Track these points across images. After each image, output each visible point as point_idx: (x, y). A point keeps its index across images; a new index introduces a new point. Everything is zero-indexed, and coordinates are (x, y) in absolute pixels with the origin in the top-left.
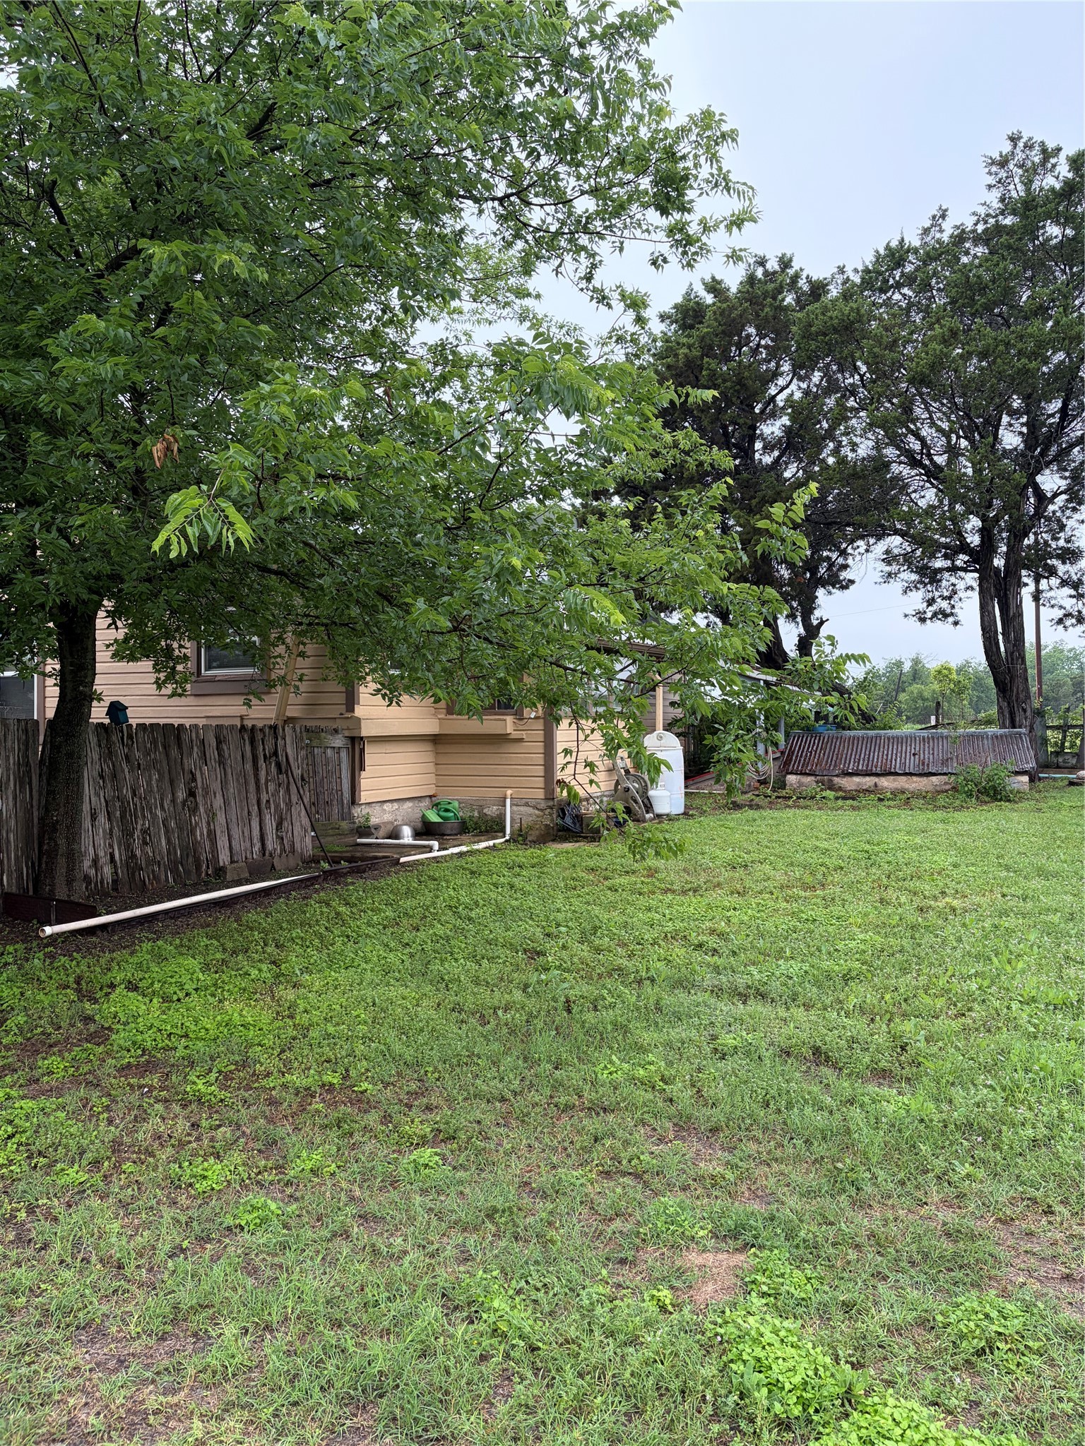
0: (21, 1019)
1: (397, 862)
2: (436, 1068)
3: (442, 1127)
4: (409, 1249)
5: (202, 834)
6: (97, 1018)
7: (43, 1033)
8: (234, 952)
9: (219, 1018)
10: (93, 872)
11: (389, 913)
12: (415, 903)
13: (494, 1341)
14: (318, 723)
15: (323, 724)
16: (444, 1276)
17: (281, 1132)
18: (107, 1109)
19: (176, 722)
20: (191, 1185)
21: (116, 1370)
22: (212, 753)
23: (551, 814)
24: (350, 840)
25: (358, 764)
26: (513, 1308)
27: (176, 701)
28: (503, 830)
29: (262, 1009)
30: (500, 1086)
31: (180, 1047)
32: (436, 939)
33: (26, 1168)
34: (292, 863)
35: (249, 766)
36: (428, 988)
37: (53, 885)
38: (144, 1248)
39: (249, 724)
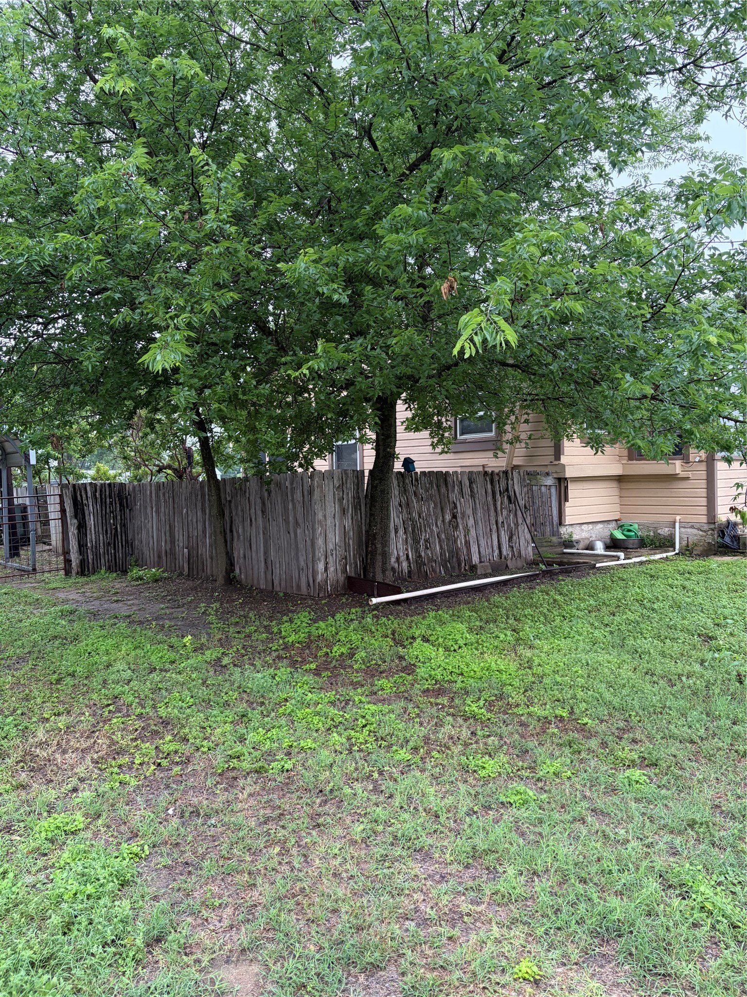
0: (363, 654)
1: (594, 567)
2: (637, 713)
3: (646, 756)
4: (630, 838)
5: (461, 543)
6: (406, 657)
7: (376, 664)
8: (487, 622)
9: (482, 664)
10: (396, 565)
11: (592, 602)
12: (610, 596)
13: (704, 915)
14: (535, 469)
15: (538, 470)
16: (660, 863)
17: (530, 745)
18: (418, 715)
19: (444, 470)
20: (475, 771)
21: (439, 882)
22: (466, 489)
23: (712, 535)
24: (559, 550)
25: (563, 497)
26: (716, 894)
27: (444, 456)
28: (673, 546)
29: (509, 661)
30: (689, 731)
31: (459, 682)
32: (629, 622)
33: (375, 746)
34: (520, 564)
35: (490, 498)
36: (626, 657)
37: (374, 573)
38: (450, 806)
39: (489, 470)
